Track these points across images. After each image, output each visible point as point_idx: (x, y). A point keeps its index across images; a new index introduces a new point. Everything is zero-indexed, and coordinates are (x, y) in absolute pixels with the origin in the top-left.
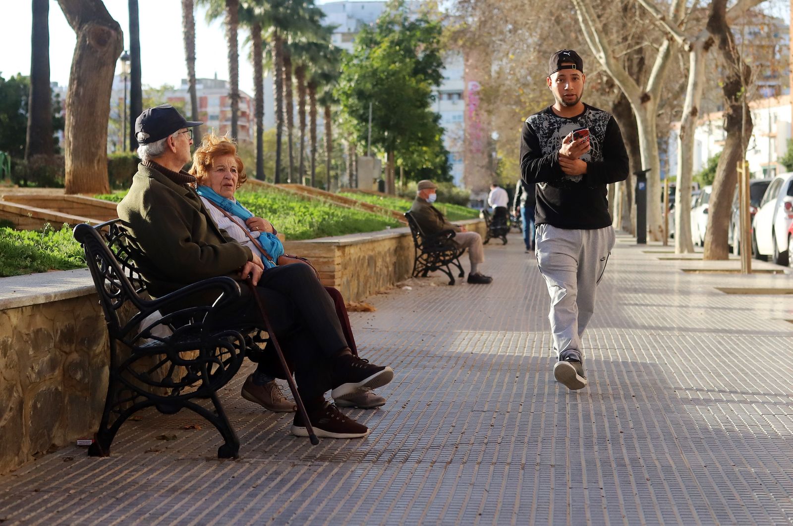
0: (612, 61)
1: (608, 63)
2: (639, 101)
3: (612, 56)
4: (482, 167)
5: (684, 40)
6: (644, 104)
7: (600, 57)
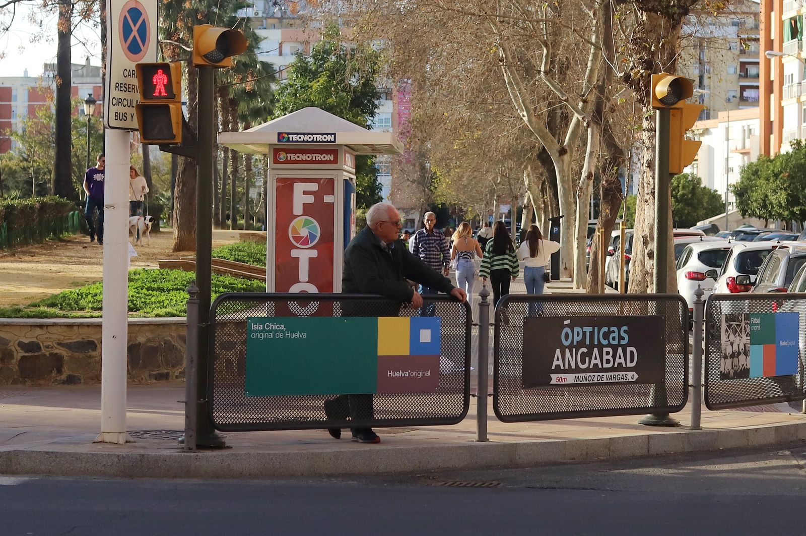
0: (534, 119)
1: (529, 121)
2: (558, 154)
3: (533, 115)
4: (413, 182)
5: (583, 118)
6: (562, 157)
7: (524, 116)
